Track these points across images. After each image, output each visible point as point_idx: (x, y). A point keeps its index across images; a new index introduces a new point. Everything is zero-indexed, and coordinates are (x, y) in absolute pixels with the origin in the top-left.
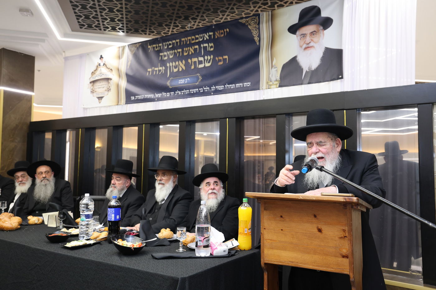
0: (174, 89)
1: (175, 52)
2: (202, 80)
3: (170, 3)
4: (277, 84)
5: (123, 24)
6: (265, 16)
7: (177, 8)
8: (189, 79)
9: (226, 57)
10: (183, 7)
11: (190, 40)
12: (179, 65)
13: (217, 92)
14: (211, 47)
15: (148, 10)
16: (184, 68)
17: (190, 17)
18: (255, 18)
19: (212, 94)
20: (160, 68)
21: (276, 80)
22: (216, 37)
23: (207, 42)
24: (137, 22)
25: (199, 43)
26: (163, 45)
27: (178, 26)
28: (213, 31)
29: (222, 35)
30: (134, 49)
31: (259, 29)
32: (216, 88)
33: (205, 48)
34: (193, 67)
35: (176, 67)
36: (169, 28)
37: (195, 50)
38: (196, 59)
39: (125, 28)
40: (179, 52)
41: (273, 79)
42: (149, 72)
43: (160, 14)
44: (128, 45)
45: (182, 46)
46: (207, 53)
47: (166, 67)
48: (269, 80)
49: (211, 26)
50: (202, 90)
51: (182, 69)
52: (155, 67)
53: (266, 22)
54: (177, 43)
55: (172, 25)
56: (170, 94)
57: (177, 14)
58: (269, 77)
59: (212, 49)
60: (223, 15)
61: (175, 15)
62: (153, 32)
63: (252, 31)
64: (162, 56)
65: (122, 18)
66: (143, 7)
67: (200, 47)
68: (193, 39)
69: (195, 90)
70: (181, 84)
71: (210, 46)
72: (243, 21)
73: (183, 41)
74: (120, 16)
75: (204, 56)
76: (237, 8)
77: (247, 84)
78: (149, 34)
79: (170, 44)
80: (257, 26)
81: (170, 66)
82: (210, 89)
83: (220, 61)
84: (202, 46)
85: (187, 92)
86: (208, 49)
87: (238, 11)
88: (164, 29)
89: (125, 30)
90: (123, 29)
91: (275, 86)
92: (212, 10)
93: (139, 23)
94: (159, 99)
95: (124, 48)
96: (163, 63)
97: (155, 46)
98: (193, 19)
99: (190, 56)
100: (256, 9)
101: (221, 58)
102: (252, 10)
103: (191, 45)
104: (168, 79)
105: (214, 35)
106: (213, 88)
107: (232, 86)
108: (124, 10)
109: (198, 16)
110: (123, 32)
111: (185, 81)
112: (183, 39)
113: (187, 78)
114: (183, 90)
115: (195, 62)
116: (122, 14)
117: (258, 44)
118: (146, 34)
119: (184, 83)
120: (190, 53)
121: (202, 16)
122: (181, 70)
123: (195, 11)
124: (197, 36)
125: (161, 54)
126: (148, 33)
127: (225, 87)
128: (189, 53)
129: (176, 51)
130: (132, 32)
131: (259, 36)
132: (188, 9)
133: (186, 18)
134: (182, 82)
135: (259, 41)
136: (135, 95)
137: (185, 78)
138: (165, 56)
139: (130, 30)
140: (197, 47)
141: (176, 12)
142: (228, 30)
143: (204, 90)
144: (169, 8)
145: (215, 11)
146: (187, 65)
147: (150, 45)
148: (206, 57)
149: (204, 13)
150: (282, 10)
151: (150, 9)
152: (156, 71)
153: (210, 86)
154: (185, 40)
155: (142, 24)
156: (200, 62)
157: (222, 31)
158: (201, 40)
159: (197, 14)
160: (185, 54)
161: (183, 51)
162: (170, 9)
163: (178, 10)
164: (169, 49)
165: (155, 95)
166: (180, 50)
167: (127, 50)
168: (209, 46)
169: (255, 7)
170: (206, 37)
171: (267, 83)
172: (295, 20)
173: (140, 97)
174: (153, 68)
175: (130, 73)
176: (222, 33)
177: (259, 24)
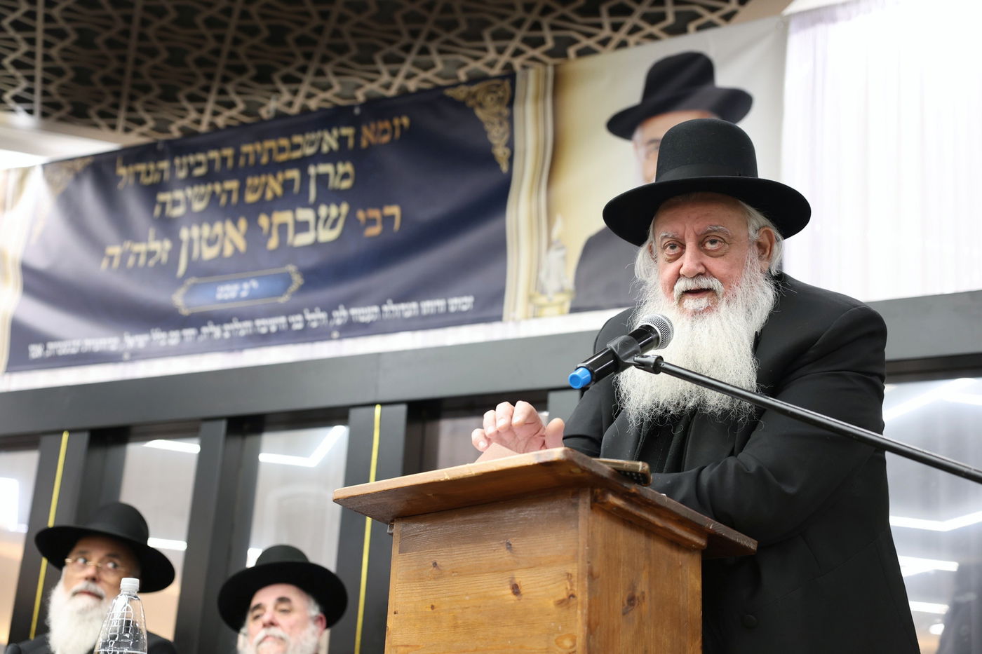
0: (197, 321)
1: (213, 193)
2: (302, 289)
3: (207, 13)
4: (562, 304)
5: (31, 79)
6: (531, 82)
7: (230, 32)
8: (254, 284)
9: (394, 210)
10: (253, 31)
11: (270, 151)
12: (225, 234)
13: (352, 329)
14: (345, 176)
15: (126, 33)
16: (242, 245)
17: (274, 70)
18: (498, 86)
19: (335, 334)
20: (155, 246)
21: (562, 291)
22: (364, 143)
23: (332, 157)
24: (82, 77)
25: (302, 164)
26: (173, 167)
27: (231, 105)
28: (356, 123)
29: (386, 139)
30: (64, 177)
31: (511, 119)
32: (350, 317)
33: (322, 179)
34: (273, 243)
35: (211, 242)
36: (201, 111)
37: (287, 185)
38: (284, 217)
39: (37, 98)
40: (229, 193)
41: (552, 285)
42: (111, 258)
43: (170, 50)
44: (44, 166)
45: (241, 171)
46: (328, 195)
47: (177, 243)
48: (538, 288)
49: (351, 108)
50: (298, 322)
51: (236, 250)
52: (137, 240)
53: (536, 98)
54: (224, 160)
55: (213, 97)
56: (182, 337)
57: (232, 55)
58: (537, 278)
59: (346, 184)
60: (394, 74)
61: (223, 61)
62: (141, 122)
63: (488, 127)
64: (164, 205)
65: (31, 55)
66: (109, 17)
67: (305, 178)
68: (282, 150)
69: (274, 323)
70: (223, 301)
71: (340, 174)
72: (460, 93)
73: (247, 155)
74: (24, 47)
75: (315, 207)
76: (441, 52)
77: (462, 303)
78: (127, 130)
79: (199, 164)
80: (506, 112)
81: (191, 241)
82: (330, 317)
83: (371, 222)
84: (312, 170)
85: (244, 328)
86: (334, 183)
87: (445, 62)
88: (182, 113)
89: (37, 107)
90: (30, 102)
91: (555, 310)
92: (354, 51)
93: (89, 83)
94: (136, 356)
95: (25, 173)
96: (167, 226)
97: (141, 167)
98: (288, 79)
99: (264, 206)
100: (505, 58)
101: (375, 213)
102: (491, 60)
103: (274, 167)
104: (180, 282)
105: (358, 136)
106: (341, 315)
107: (409, 309)
108: (40, 24)
109: (304, 70)
110: (30, 112)
111: (241, 290)
112: (247, 148)
113: (247, 279)
114: (229, 321)
115: (283, 228)
116: (31, 41)
117: (504, 168)
118: (113, 127)
119: (238, 299)
120: (269, 195)
121: (320, 73)
122: (228, 251)
123: (293, 48)
124: (298, 139)
125: (162, 197)
126: (121, 123)
127: (381, 312)
128: (264, 194)
129: (218, 187)
130: (62, 113)
131: (510, 145)
132: (269, 41)
133: (264, 77)
134: (228, 293)
135: (511, 160)
136: (43, 339)
137: (241, 280)
138: (175, 203)
139: (57, 106)
140: (294, 174)
141: (227, 47)
142: (405, 121)
143: (306, 322)
144: (203, 30)
145: (365, 59)
146: (254, 234)
147: (126, 163)
148: (323, 211)
149: (325, 59)
150: (589, 62)
151: (135, 28)
152: (138, 255)
153: (329, 309)
154: (256, 152)
155: (100, 87)
156: (302, 227)
157: (387, 125)
158: (310, 151)
159: (301, 61)
160: (251, 198)
161: (242, 190)
162: (209, 33)
163: (236, 41)
164: (192, 180)
165: (122, 341)
166: (232, 185)
167: (37, 182)
168: (336, 173)
169: (500, 51)
170: (330, 141)
171: (530, 298)
172: (631, 94)
173: (63, 348)
174: (128, 245)
175: (40, 262)
176: (384, 132)
177: (511, 104)
